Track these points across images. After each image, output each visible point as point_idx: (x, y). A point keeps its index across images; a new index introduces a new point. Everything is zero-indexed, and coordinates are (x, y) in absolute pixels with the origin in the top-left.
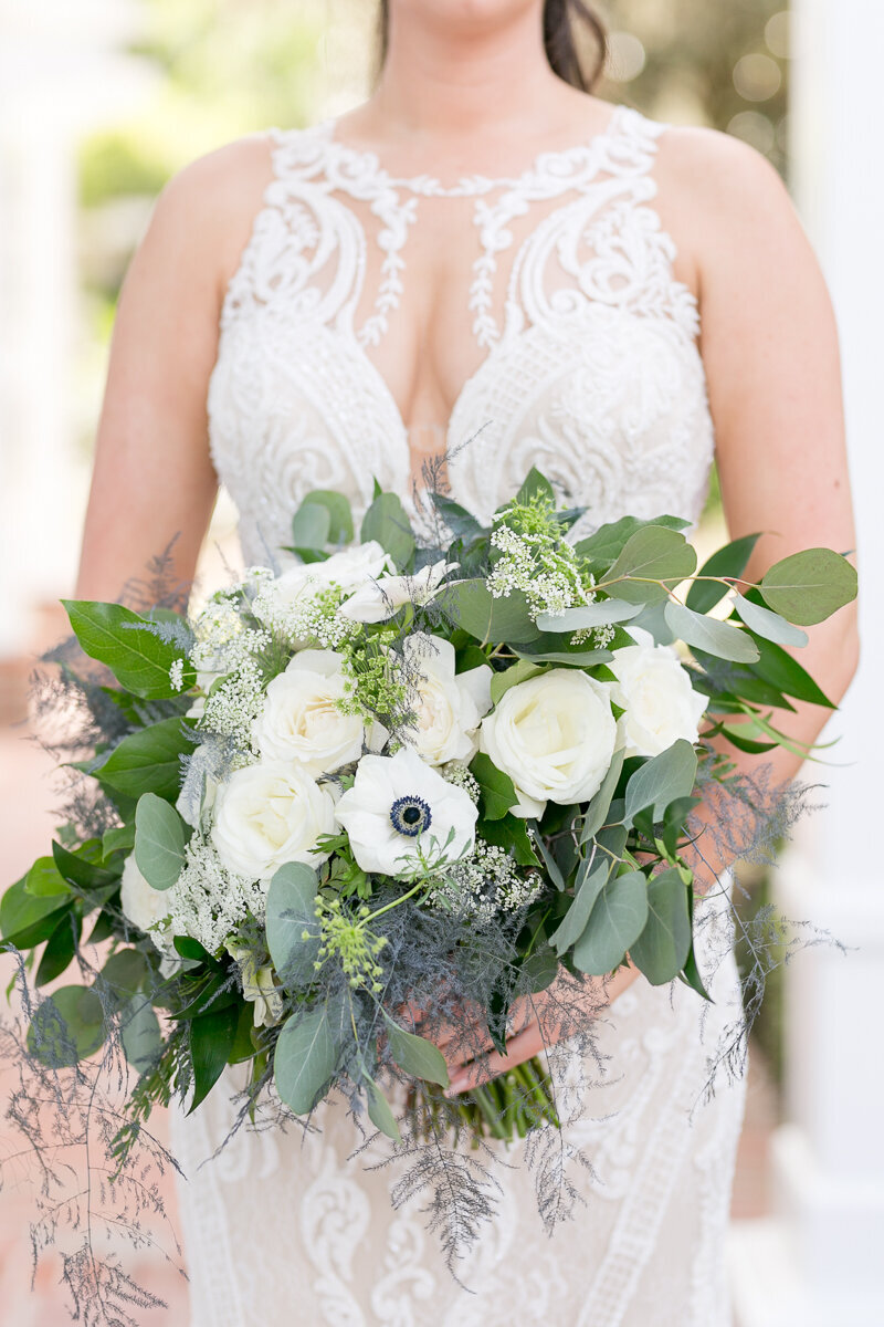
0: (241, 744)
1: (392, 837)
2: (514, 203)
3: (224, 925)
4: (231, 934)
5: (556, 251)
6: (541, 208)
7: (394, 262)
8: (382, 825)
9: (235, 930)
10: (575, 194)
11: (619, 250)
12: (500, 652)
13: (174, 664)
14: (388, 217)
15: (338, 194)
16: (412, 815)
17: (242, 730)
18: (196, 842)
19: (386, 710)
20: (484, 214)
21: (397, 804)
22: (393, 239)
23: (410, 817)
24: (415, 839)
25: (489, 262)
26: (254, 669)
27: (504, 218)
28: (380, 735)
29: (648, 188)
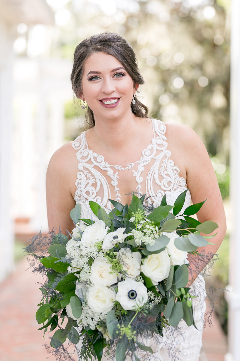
0: (88, 282)
1: (129, 300)
2: (141, 168)
3: (95, 323)
4: (98, 324)
5: (154, 179)
6: (147, 168)
7: (117, 189)
8: (127, 298)
9: (98, 323)
10: (154, 160)
11: (167, 174)
12: (140, 247)
13: (68, 267)
14: (112, 177)
15: (96, 167)
16: (133, 294)
17: (88, 280)
18: (84, 304)
19: (120, 271)
20: (135, 173)
21: (129, 293)
22: (115, 183)
23: (132, 295)
24: (135, 299)
25: (140, 186)
26: (87, 266)
27: (140, 173)
28: (120, 276)
29: (169, 154)
